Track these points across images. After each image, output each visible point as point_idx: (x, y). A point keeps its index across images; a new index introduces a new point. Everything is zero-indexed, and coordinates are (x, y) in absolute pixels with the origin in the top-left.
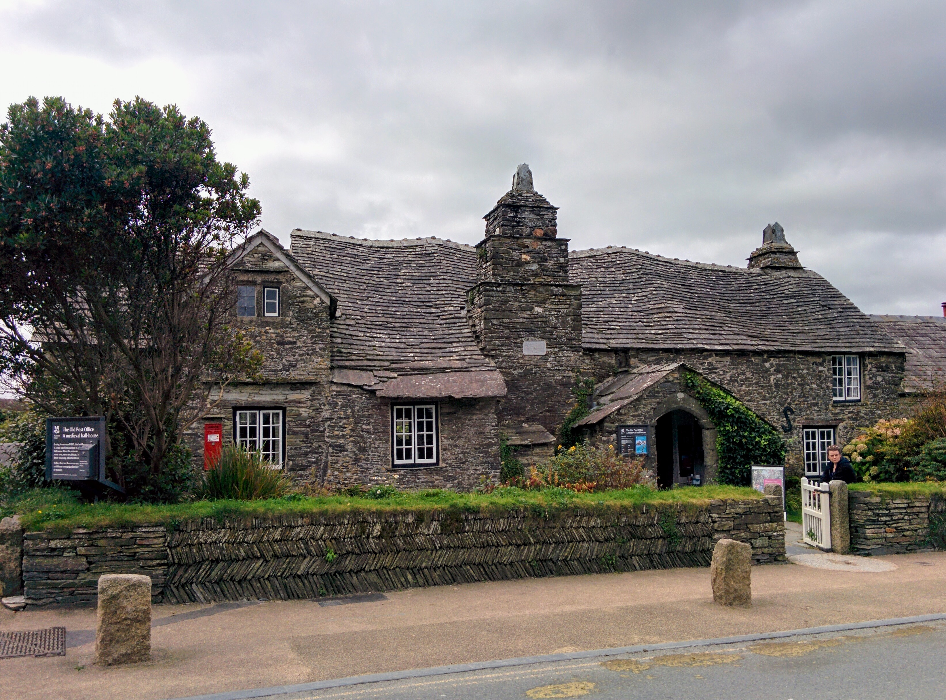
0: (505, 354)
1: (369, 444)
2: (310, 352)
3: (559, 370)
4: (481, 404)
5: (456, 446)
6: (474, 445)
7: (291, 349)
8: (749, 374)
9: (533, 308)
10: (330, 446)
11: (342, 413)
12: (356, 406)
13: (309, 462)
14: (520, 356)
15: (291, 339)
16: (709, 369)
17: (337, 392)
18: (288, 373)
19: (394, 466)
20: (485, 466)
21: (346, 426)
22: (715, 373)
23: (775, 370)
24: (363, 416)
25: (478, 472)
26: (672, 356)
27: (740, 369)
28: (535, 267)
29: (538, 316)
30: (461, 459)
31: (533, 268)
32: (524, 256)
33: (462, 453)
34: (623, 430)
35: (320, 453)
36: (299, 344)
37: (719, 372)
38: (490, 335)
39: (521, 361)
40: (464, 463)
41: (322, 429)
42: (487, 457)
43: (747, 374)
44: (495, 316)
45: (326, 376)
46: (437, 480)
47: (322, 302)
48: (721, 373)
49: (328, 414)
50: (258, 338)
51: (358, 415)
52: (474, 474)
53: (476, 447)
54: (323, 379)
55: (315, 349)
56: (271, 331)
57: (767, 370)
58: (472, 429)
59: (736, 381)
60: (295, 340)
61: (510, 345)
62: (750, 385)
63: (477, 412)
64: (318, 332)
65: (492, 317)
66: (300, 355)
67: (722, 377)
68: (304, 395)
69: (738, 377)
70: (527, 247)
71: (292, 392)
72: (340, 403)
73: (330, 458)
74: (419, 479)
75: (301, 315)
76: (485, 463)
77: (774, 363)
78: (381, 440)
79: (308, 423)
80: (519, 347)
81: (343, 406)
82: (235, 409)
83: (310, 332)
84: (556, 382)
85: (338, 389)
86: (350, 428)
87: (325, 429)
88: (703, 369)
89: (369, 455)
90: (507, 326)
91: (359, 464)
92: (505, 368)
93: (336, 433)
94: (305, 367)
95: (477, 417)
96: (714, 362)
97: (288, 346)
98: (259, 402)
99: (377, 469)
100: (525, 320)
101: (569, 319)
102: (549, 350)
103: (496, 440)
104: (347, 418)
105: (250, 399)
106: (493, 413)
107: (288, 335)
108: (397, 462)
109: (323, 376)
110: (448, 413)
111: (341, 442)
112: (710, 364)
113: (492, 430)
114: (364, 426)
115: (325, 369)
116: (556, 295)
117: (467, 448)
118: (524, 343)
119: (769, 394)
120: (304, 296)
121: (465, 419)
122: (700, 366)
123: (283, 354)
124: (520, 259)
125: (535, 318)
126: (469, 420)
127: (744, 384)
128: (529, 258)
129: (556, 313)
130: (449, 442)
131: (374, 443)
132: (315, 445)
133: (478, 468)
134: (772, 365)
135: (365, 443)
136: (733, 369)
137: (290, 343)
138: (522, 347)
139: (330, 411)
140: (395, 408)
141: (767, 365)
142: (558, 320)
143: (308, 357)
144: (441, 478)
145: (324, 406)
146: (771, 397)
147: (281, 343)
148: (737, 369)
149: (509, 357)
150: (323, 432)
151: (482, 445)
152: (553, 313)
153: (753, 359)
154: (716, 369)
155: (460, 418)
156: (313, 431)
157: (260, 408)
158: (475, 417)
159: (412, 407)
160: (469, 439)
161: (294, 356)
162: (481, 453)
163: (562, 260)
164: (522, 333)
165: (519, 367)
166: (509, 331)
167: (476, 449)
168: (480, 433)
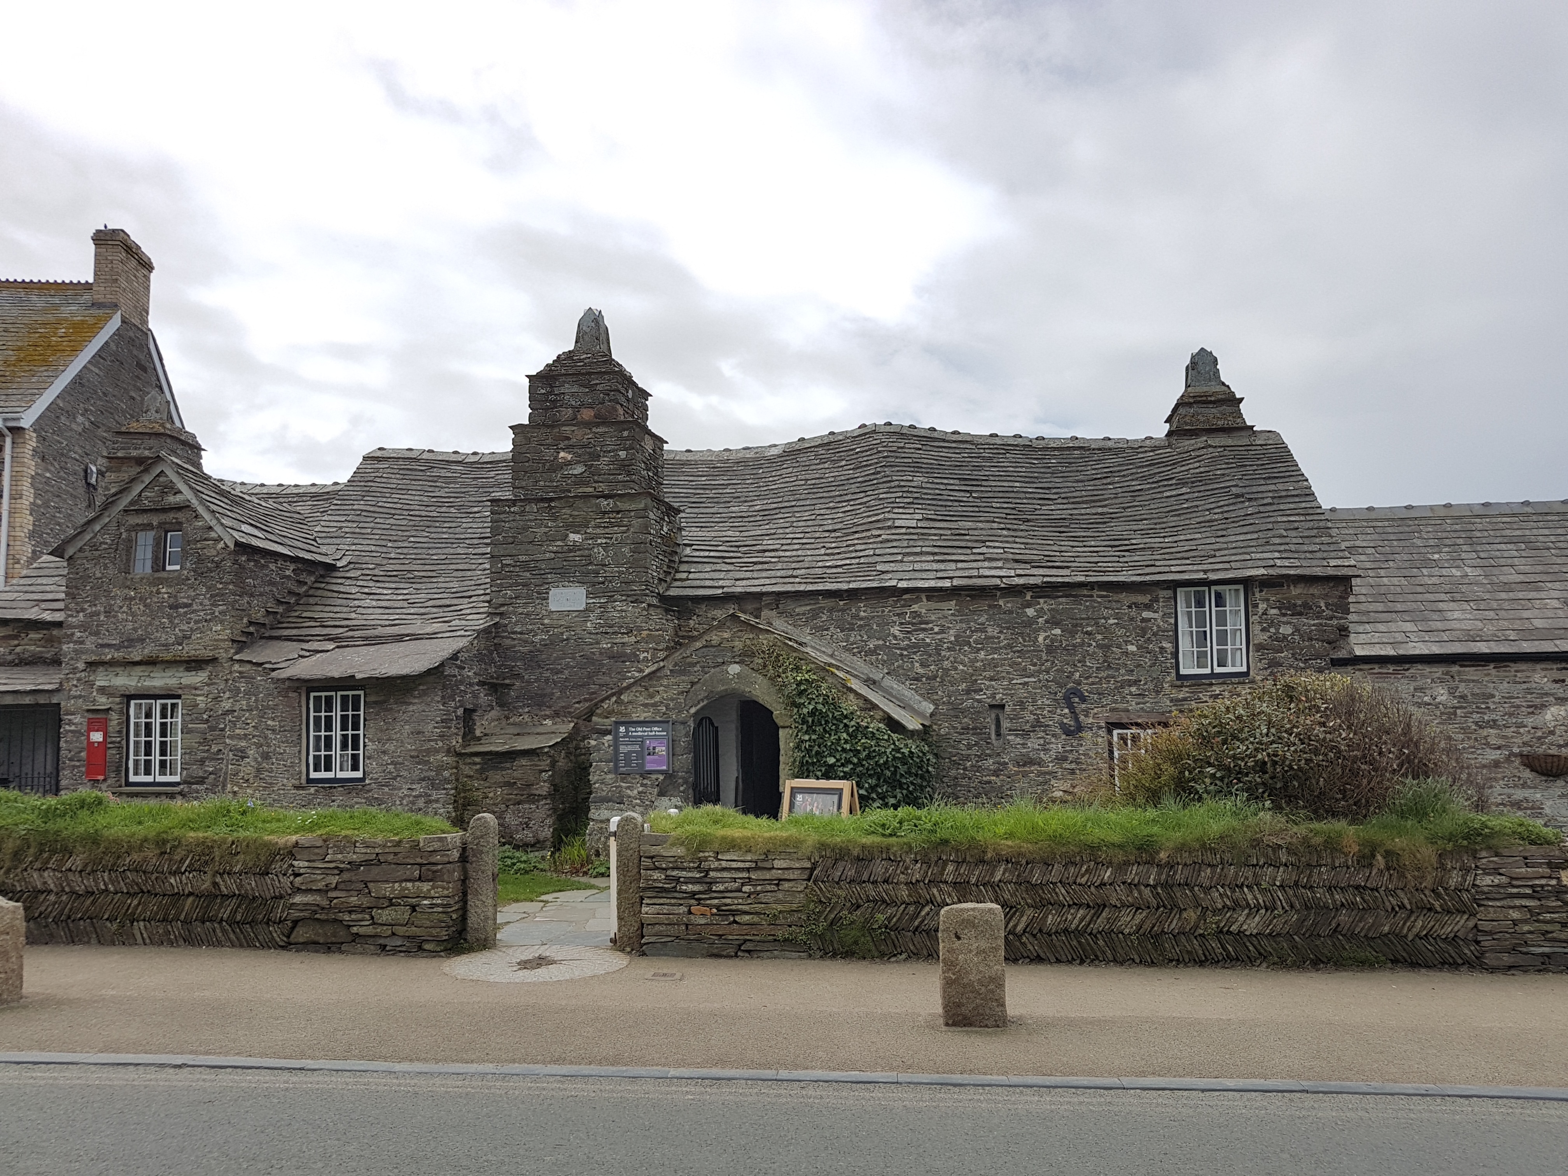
0: (520, 610)
1: (273, 747)
2: (209, 617)
3: (607, 633)
4: (421, 687)
5: (384, 752)
6: (410, 750)
7: (186, 613)
8: (992, 631)
9: (567, 536)
10: (231, 750)
11: (245, 702)
12: (261, 692)
13: (206, 771)
14: (544, 612)
15: (185, 601)
16: (913, 624)
17: (240, 673)
18: (180, 648)
19: (309, 781)
20: (424, 784)
21: (249, 721)
22: (924, 630)
23: (1047, 622)
24: (268, 707)
25: (414, 794)
26: (841, 603)
27: (975, 621)
28: (579, 470)
29: (575, 547)
30: (390, 773)
31: (575, 472)
32: (562, 454)
33: (392, 763)
34: (622, 729)
35: (219, 759)
36: (195, 607)
37: (932, 629)
38: (499, 582)
39: (546, 621)
40: (395, 778)
41: (222, 726)
42: (427, 771)
43: (990, 629)
44: (507, 552)
45: (226, 651)
46: (357, 803)
47: (227, 546)
48: (936, 629)
49: (229, 705)
50: (149, 601)
51: (262, 705)
52: (409, 796)
53: (413, 754)
54: (222, 655)
55: (214, 613)
56: (164, 590)
57: (1031, 622)
58: (407, 727)
59: (969, 644)
60: (190, 602)
61: (529, 597)
62: (995, 650)
63: (416, 701)
64: (219, 589)
65: (502, 553)
66: (196, 622)
67: (939, 637)
68: (198, 678)
69: (971, 637)
70: (568, 439)
71: (187, 674)
72: (242, 689)
73: (230, 767)
74: (333, 801)
75: (200, 565)
76: (423, 779)
77: (1046, 607)
78: (287, 742)
79: (205, 717)
80: (544, 599)
81: (246, 693)
82: (130, 697)
83: (209, 588)
84: (601, 653)
85: (241, 669)
86: (254, 724)
87: (226, 726)
88: (902, 624)
89: (273, 764)
90: (525, 566)
91: (262, 776)
92: (521, 633)
93: (238, 731)
94: (201, 638)
95: (415, 708)
96: (924, 611)
97: (181, 610)
98: (149, 688)
99: (283, 785)
100: (553, 555)
101: (625, 549)
102: (591, 601)
103: (440, 744)
104: (250, 710)
105: (139, 685)
106: (438, 702)
107: (182, 595)
108: (313, 775)
109: (221, 651)
110: (376, 703)
111: (243, 744)
112: (915, 614)
113: (435, 728)
114: (269, 722)
115: (225, 640)
116: (605, 513)
117: (399, 757)
118: (551, 593)
119: (1035, 665)
120: (205, 540)
121: (399, 711)
122: (895, 618)
123: (176, 621)
124: (556, 458)
125: (570, 551)
126: (404, 713)
127: (982, 649)
128: (569, 457)
129: (604, 541)
130: (374, 747)
131: (279, 747)
132: (214, 749)
133: (414, 787)
134: (1040, 613)
135: (269, 746)
136: (961, 621)
137: (186, 605)
138: (547, 599)
139: (231, 700)
140: (312, 695)
141: (1030, 612)
142: (607, 552)
143: (206, 624)
144: (364, 801)
145: (224, 693)
146: (1040, 672)
147: (175, 607)
148: (968, 622)
149: (528, 614)
150: (222, 730)
151: (420, 751)
152: (599, 541)
153: (1001, 602)
154: (927, 623)
155: (391, 709)
156: (212, 729)
157: (156, 697)
158: (411, 708)
159: (333, 693)
160: (402, 742)
161: (189, 623)
162: (418, 763)
163: (623, 454)
164: (549, 576)
165: (542, 631)
166: (528, 574)
167: (412, 757)
168: (418, 733)
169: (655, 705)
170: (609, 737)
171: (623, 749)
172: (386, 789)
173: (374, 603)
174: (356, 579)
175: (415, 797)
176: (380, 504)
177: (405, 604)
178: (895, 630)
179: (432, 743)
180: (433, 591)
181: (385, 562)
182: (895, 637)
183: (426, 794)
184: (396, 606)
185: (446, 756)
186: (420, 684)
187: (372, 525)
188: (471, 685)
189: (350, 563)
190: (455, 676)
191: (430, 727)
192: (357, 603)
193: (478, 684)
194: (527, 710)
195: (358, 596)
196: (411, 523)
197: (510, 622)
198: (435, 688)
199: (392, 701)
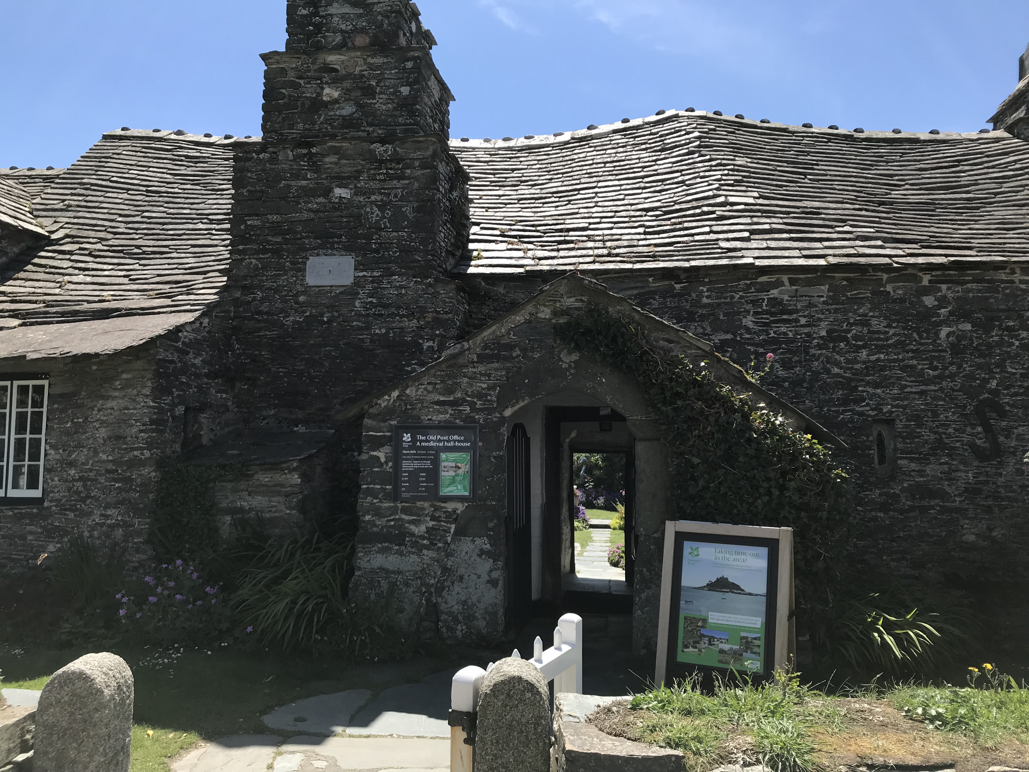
0: (268, 284)
3: (381, 315)
4: (124, 376)
5: (71, 464)
6: (104, 462)
8: (877, 324)
9: (331, 190)
14: (299, 288)
16: (772, 314)
20: (123, 509)
22: (787, 321)
23: (951, 313)
25: (109, 522)
26: (677, 286)
27: (855, 312)
28: (348, 110)
29: (341, 205)
30: (78, 493)
31: (344, 112)
32: (327, 91)
33: (81, 479)
34: (407, 437)
37: (797, 321)
38: (241, 247)
39: (302, 299)
40: (83, 500)
42: (127, 492)
43: (874, 322)
48: (803, 321)
53: (110, 466)
57: (930, 313)
58: (103, 430)
59: (846, 339)
61: (280, 267)
62: (880, 349)
63: (117, 394)
67: (806, 330)
69: (849, 331)
70: (336, 70)
76: (122, 502)
77: (950, 295)
80: (299, 270)
84: (372, 341)
88: (756, 313)
90: (276, 229)
92: (268, 313)
95: (115, 403)
96: (786, 297)
100: (312, 215)
101: (408, 210)
102: (361, 274)
103: (147, 454)
106: (147, 396)
110: (64, 396)
112: (774, 302)
113: (141, 431)
116: (381, 162)
117: (91, 470)
118: (308, 263)
119: (935, 369)
121: (92, 408)
122: (748, 307)
124: (320, 94)
125: (336, 209)
126: (99, 410)
127: (864, 347)
128: (336, 94)
129: (379, 198)
130: (59, 457)
133: (109, 512)
134: (943, 301)
136: (836, 311)
138: (304, 270)
141: (929, 301)
142: (383, 212)
146: (941, 377)
148: (846, 312)
149: (278, 290)
151: (120, 463)
152: (373, 198)
153: (889, 288)
154: (791, 312)
155: (82, 406)
158: (110, 404)
159: (8, 383)
160: (95, 450)
162: (117, 481)
163: (405, 90)
164: (307, 241)
165: (296, 311)
166: (279, 239)
167: (108, 471)
168: (119, 438)
169: (454, 404)
170: (387, 449)
171: (407, 465)
172: (71, 515)
173: (88, 279)
174: (71, 253)
175: (109, 526)
176: (114, 179)
177: (126, 280)
178: (748, 321)
179: (136, 453)
180: (163, 267)
181: (111, 236)
182: (748, 330)
183: (125, 522)
184: (114, 282)
185: (155, 471)
186: (123, 372)
187: (101, 199)
188: (198, 376)
189: (67, 236)
190: (172, 362)
191: (134, 430)
192: (67, 278)
193: (207, 376)
194: (272, 412)
195: (70, 271)
196: (147, 199)
197: (254, 299)
198: (143, 377)
199: (83, 393)
